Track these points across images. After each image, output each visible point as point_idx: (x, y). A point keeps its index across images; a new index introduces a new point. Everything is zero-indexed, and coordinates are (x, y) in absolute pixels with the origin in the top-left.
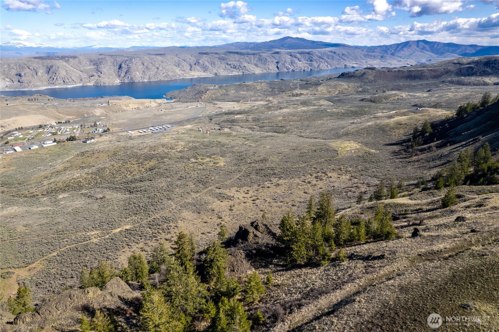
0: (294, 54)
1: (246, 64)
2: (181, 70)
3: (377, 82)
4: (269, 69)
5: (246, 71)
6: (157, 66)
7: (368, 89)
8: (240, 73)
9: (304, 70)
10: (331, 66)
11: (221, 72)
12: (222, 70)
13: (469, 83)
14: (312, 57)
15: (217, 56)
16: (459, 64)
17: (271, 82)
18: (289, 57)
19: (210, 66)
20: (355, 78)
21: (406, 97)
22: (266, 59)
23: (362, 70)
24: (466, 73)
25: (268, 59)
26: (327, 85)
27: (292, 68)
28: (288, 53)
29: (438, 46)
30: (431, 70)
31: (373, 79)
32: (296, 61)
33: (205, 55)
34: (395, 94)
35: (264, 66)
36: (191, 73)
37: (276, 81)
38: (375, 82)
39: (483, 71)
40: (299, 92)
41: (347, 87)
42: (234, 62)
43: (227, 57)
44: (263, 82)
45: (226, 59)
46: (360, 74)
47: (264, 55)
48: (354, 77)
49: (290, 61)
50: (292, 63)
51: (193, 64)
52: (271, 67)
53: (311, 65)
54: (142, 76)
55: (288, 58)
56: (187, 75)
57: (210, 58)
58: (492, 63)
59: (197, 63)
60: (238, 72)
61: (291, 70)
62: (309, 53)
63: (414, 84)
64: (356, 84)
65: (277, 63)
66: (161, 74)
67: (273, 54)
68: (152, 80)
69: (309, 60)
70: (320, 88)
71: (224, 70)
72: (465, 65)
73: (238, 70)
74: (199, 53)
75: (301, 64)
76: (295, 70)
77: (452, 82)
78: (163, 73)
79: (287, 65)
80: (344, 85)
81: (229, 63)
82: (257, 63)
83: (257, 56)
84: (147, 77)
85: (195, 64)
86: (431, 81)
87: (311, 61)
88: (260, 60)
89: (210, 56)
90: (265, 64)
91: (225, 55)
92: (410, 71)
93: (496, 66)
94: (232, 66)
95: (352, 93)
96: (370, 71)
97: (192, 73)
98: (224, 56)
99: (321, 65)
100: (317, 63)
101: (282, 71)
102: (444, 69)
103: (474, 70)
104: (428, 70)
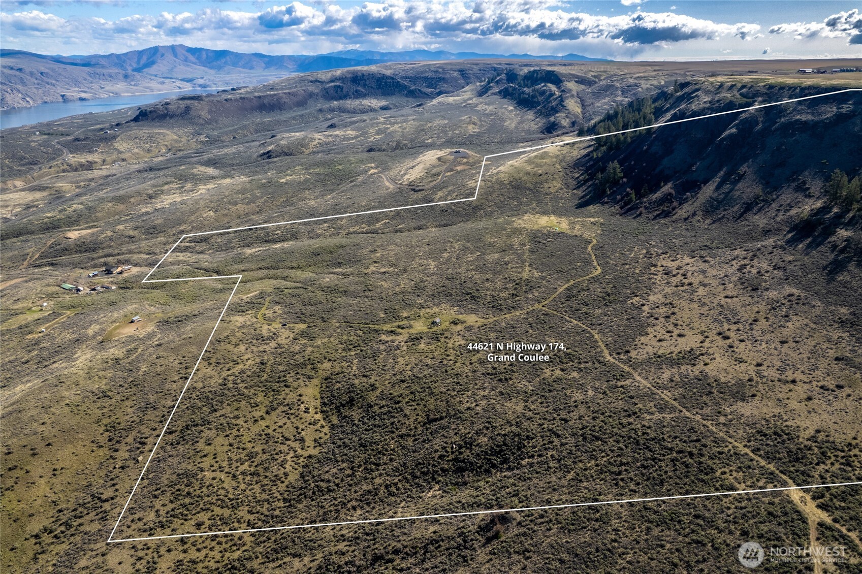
3: (221, 122)
7: (219, 137)
13: (354, 109)
16: (319, 82)
20: (175, 119)
21: (328, 140)
23: (177, 103)
24: (336, 95)
26: (129, 138)
30: (289, 93)
31: (209, 117)
39: (356, 91)
40: (81, 160)
41: (175, 137)
46: (179, 111)
48: (172, 116)
58: (361, 80)
64: (186, 130)
70: (121, 145)
72: (328, 83)
80: (166, 134)
92: (259, 97)
93: (367, 83)
95: (194, 147)
96: (196, 103)
102: (304, 90)
103: (344, 90)
104: (285, 93)
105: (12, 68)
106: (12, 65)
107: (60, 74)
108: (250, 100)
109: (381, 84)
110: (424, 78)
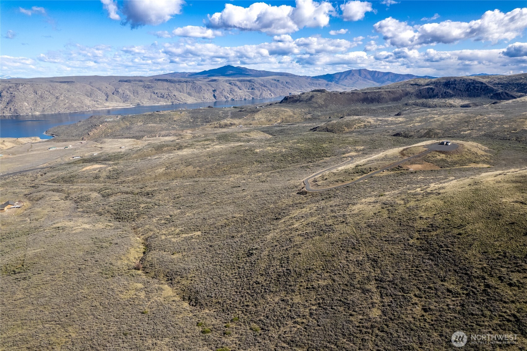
0: (234, 82)
1: (176, 93)
2: (92, 100)
3: (329, 107)
4: (204, 98)
5: (176, 101)
6: (57, 95)
7: (319, 116)
8: (169, 103)
9: (245, 99)
10: (275, 94)
11: (144, 103)
12: (146, 100)
13: (435, 105)
14: (253, 85)
15: (141, 83)
16: (417, 85)
17: (195, 110)
18: (228, 84)
19: (132, 95)
20: (302, 103)
21: (375, 123)
22: (201, 87)
23: (309, 93)
24: (427, 95)
25: (204, 87)
26: (266, 112)
27: (230, 97)
28: (226, 81)
29: (378, 75)
30: (389, 91)
31: (323, 103)
32: (236, 89)
33: (126, 83)
34: (359, 119)
35: (198, 94)
36: (105, 104)
37: (201, 109)
38: (326, 107)
39: (445, 93)
40: (228, 122)
41: (291, 114)
42: (161, 91)
43: (153, 85)
44: (183, 111)
45: (152, 87)
46: (307, 98)
47: (198, 83)
48: (300, 101)
49: (229, 90)
50: (231, 91)
51: (110, 93)
52: (206, 96)
53: (252, 94)
54: (33, 108)
55: (227, 86)
56: (100, 106)
57: (132, 86)
58: (452, 84)
59: (115, 92)
60: (166, 102)
61: (230, 99)
62: (249, 81)
63: (374, 108)
64: (303, 110)
65: (214, 91)
66: (61, 104)
67: (209, 81)
68: (46, 113)
69: (250, 88)
70: (257, 116)
71: (149, 99)
72: (424, 86)
73: (166, 100)
74: (119, 81)
75: (242, 92)
76: (235, 99)
77: (416, 105)
78: (65, 104)
79: (225, 93)
80: (287, 112)
81: (156, 91)
82: (190, 92)
83: (191, 84)
84: (41, 109)
85: (113, 94)
86: (391, 104)
87: (252, 89)
88: (194, 88)
89: (132, 84)
90: (199, 92)
91: (151, 82)
92: (366, 93)
93: (457, 87)
94: (159, 95)
95: (298, 121)
96: (319, 94)
97: (107, 104)
98: (149, 84)
99: (264, 93)
100: (259, 91)
101: (219, 100)
102: (403, 90)
103: (435, 91)
104: (386, 91)
105: (275, 80)
106: (275, 78)
107: (295, 83)
108: (358, 94)
109: (469, 87)
110: (517, 84)
